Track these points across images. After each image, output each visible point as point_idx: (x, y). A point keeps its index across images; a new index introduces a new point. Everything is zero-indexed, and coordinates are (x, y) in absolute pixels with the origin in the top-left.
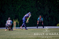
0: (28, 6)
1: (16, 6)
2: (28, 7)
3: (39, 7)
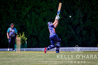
0: (44, 9)
1: (21, 9)
2: (45, 11)
3: (64, 10)
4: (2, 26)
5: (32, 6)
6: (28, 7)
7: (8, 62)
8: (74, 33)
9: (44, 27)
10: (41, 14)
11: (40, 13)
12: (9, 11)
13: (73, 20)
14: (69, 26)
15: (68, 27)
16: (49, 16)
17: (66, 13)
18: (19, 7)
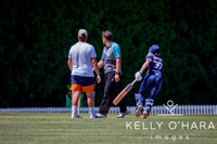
4: (39, 55)
5: (107, 9)
6: (98, 12)
7: (52, 138)
8: (205, 73)
9: (134, 59)
10: (128, 29)
11: (126, 25)
12: (55, 20)
13: (203, 42)
14: (194, 56)
15: (189, 58)
16: (146, 32)
17: (186, 27)
18: (78, 12)
